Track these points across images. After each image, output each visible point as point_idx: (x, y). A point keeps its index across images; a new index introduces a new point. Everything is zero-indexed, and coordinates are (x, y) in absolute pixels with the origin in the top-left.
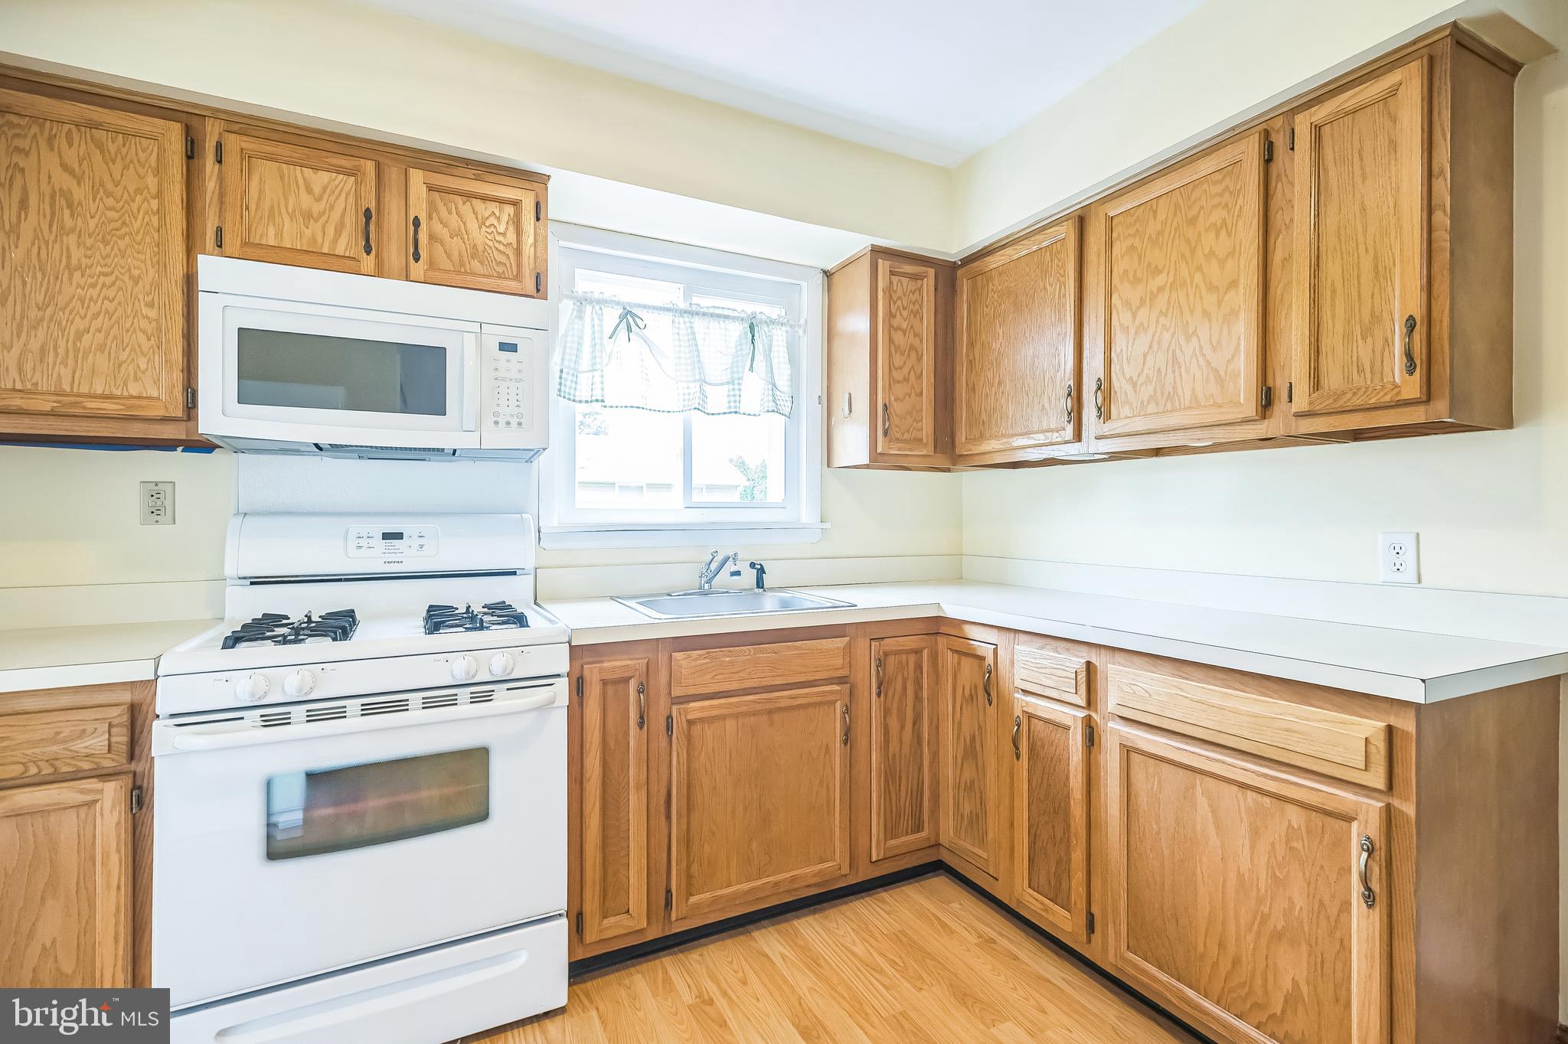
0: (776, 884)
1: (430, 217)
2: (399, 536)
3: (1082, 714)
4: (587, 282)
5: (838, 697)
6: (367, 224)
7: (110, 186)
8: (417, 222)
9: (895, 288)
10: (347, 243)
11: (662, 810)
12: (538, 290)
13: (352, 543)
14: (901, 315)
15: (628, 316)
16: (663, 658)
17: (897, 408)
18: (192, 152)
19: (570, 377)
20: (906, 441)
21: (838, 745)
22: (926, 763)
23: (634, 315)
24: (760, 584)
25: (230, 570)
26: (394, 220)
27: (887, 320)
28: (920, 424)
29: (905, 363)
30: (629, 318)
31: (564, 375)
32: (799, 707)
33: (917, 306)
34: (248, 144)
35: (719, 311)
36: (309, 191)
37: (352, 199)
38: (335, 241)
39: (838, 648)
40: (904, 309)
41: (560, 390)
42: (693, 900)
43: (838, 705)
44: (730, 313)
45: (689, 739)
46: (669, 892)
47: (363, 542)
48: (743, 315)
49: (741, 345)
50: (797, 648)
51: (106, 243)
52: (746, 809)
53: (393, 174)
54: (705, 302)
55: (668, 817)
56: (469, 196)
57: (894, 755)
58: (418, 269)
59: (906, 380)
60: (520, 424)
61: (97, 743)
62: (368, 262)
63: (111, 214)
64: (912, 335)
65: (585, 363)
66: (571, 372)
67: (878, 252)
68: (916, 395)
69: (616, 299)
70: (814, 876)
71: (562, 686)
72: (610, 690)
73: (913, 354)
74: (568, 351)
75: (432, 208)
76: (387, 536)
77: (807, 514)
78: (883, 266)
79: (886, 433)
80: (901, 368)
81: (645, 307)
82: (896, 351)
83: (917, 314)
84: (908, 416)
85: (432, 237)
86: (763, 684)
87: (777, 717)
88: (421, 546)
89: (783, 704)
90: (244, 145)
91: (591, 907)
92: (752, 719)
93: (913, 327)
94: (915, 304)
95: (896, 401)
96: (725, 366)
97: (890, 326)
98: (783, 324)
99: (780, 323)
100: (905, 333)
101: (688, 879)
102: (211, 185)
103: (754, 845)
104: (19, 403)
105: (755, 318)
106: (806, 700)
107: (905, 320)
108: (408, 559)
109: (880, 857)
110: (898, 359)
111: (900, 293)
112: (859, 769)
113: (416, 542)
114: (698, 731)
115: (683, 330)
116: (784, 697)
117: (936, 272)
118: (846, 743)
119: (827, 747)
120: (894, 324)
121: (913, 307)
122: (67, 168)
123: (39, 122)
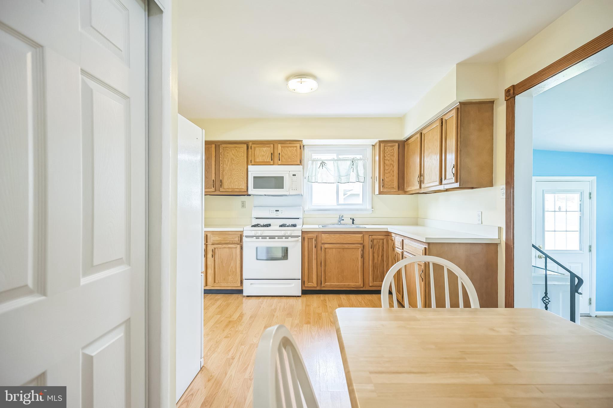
1: (282, 152)
2: (278, 211)
3: (401, 251)
4: (315, 156)
5: (359, 247)
6: (272, 155)
7: (238, 156)
8: (279, 154)
9: (386, 149)
10: (269, 159)
12: (300, 163)
13: (271, 212)
14: (388, 156)
15: (323, 163)
16: (320, 235)
17: (386, 179)
18: (248, 148)
19: (310, 177)
20: (389, 188)
21: (360, 258)
22: (385, 266)
23: (323, 162)
24: (353, 223)
25: (253, 216)
26: (276, 154)
27: (383, 158)
28: (393, 184)
29: (389, 169)
30: (323, 164)
32: (350, 248)
33: (393, 153)
35: (344, 159)
36: (263, 151)
37: (269, 151)
38: (267, 159)
39: (360, 237)
41: (308, 180)
42: (326, 284)
43: (360, 249)
44: (348, 159)
45: (325, 251)
46: (321, 281)
47: (273, 212)
48: (351, 159)
49: (350, 166)
50: (350, 236)
51: (237, 165)
52: (338, 268)
53: (276, 145)
54: (341, 157)
55: (321, 266)
56: (288, 147)
57: (376, 263)
58: (280, 162)
59: (389, 172)
60: (296, 189)
61: (237, 239)
62: (272, 162)
63: (238, 160)
64: (391, 161)
65: (314, 174)
67: (380, 142)
68: (392, 176)
69: (321, 159)
70: (354, 285)
71: (300, 238)
72: (309, 240)
73: (392, 166)
74: (310, 172)
75: (282, 150)
76: (276, 211)
77: (369, 207)
78: (382, 145)
79: (383, 186)
80: (387, 170)
82: (386, 166)
83: (393, 155)
84: (390, 182)
85: (282, 156)
86: (342, 242)
87: (345, 250)
89: (346, 247)
90: (254, 146)
91: (306, 280)
92: (339, 249)
93: (391, 159)
94: (392, 153)
95: (386, 178)
96: (346, 172)
97: (384, 159)
98: (361, 160)
99: (361, 159)
100: (389, 161)
101: (325, 279)
102: (250, 153)
103: (340, 276)
104: (227, 190)
105: (353, 159)
106: (352, 247)
107: (389, 157)
108: (280, 215)
109: (372, 285)
110: (387, 168)
111: (387, 151)
112: (366, 264)
113: (281, 212)
114: (327, 250)
115: (336, 165)
116: (346, 246)
117: (398, 144)
118: (362, 258)
119: (357, 258)
120: (386, 159)
121: (391, 154)
122: (233, 154)
123: (230, 148)
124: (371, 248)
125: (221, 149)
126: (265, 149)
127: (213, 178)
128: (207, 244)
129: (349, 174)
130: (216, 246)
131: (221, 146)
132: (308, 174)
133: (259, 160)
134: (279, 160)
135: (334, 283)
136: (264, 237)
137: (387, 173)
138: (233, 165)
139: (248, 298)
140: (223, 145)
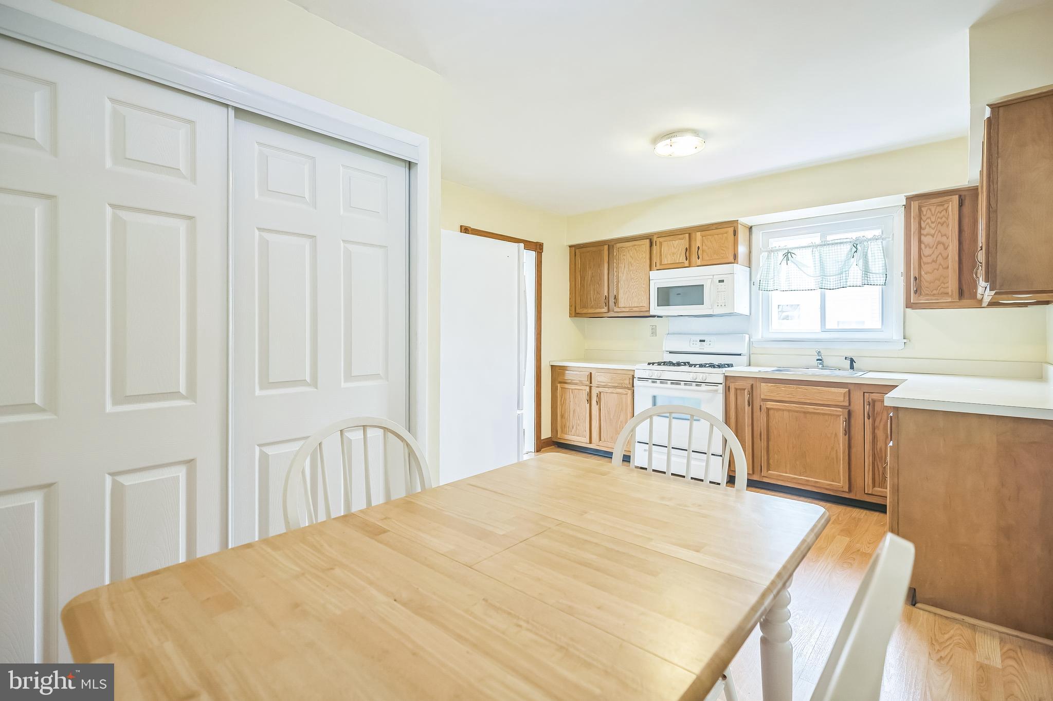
0: (808, 481)
1: (702, 245)
2: (704, 341)
4: (775, 243)
5: (839, 414)
6: (686, 251)
7: (638, 258)
8: (699, 248)
9: (925, 213)
10: (683, 259)
11: (759, 437)
12: (735, 259)
13: (692, 343)
14: (930, 227)
15: (789, 254)
16: (758, 384)
17: (926, 277)
18: (651, 245)
19: (764, 282)
20: (934, 295)
21: (841, 434)
23: (791, 253)
24: (852, 367)
25: (664, 349)
26: (694, 249)
27: (918, 232)
28: (946, 285)
29: (934, 252)
30: (788, 255)
31: (761, 282)
32: (818, 414)
33: (944, 219)
34: (661, 239)
35: (839, 241)
36: (674, 247)
37: (683, 246)
38: (679, 259)
39: (842, 393)
40: (932, 223)
41: (759, 288)
42: (769, 472)
43: (841, 417)
44: (845, 241)
45: (768, 414)
46: (761, 465)
47: (694, 342)
48: (851, 240)
49: (849, 255)
50: (818, 389)
51: (637, 271)
52: (793, 447)
53: (693, 235)
54: (830, 238)
55: (761, 440)
56: (713, 235)
58: (699, 262)
59: (934, 261)
60: (725, 305)
61: (627, 382)
62: (686, 263)
63: (637, 265)
64: (939, 236)
65: (771, 276)
66: (764, 280)
67: (910, 199)
68: (943, 268)
69: (786, 247)
70: (827, 485)
71: (722, 387)
72: (738, 391)
73: (941, 247)
74: (763, 273)
75: (703, 242)
76: (701, 341)
77: (897, 335)
78: (915, 204)
79: (916, 292)
80: (929, 256)
81: (798, 248)
82: (926, 247)
83: (944, 224)
84: (937, 281)
85: (703, 251)
86: (801, 401)
87: (808, 415)
88: (710, 344)
89: (811, 410)
92: (796, 413)
93: (940, 231)
94: (941, 218)
95: (926, 273)
96: (840, 266)
97: (920, 235)
98: (877, 239)
99: (875, 239)
100: (933, 236)
101: (768, 464)
102: (655, 252)
103: (798, 463)
104: (624, 310)
105: (857, 239)
106: (822, 412)
107: (933, 229)
108: (706, 348)
109: (870, 492)
110: (927, 252)
111: (929, 214)
112: (857, 449)
113: (709, 343)
114: (771, 412)
115: (817, 254)
116: (811, 408)
117: (960, 196)
118: (846, 435)
119: (836, 434)
120: (925, 233)
121: (939, 220)
122: (631, 256)
123: (627, 248)
124: (869, 419)
125: (615, 251)
126: (676, 243)
127: (606, 294)
128: (591, 385)
129: (845, 271)
130: (601, 389)
131: (615, 246)
132: (758, 276)
133: (667, 261)
134: (698, 258)
135: (786, 473)
136: (663, 381)
137: (928, 263)
138: (631, 272)
140: (619, 245)
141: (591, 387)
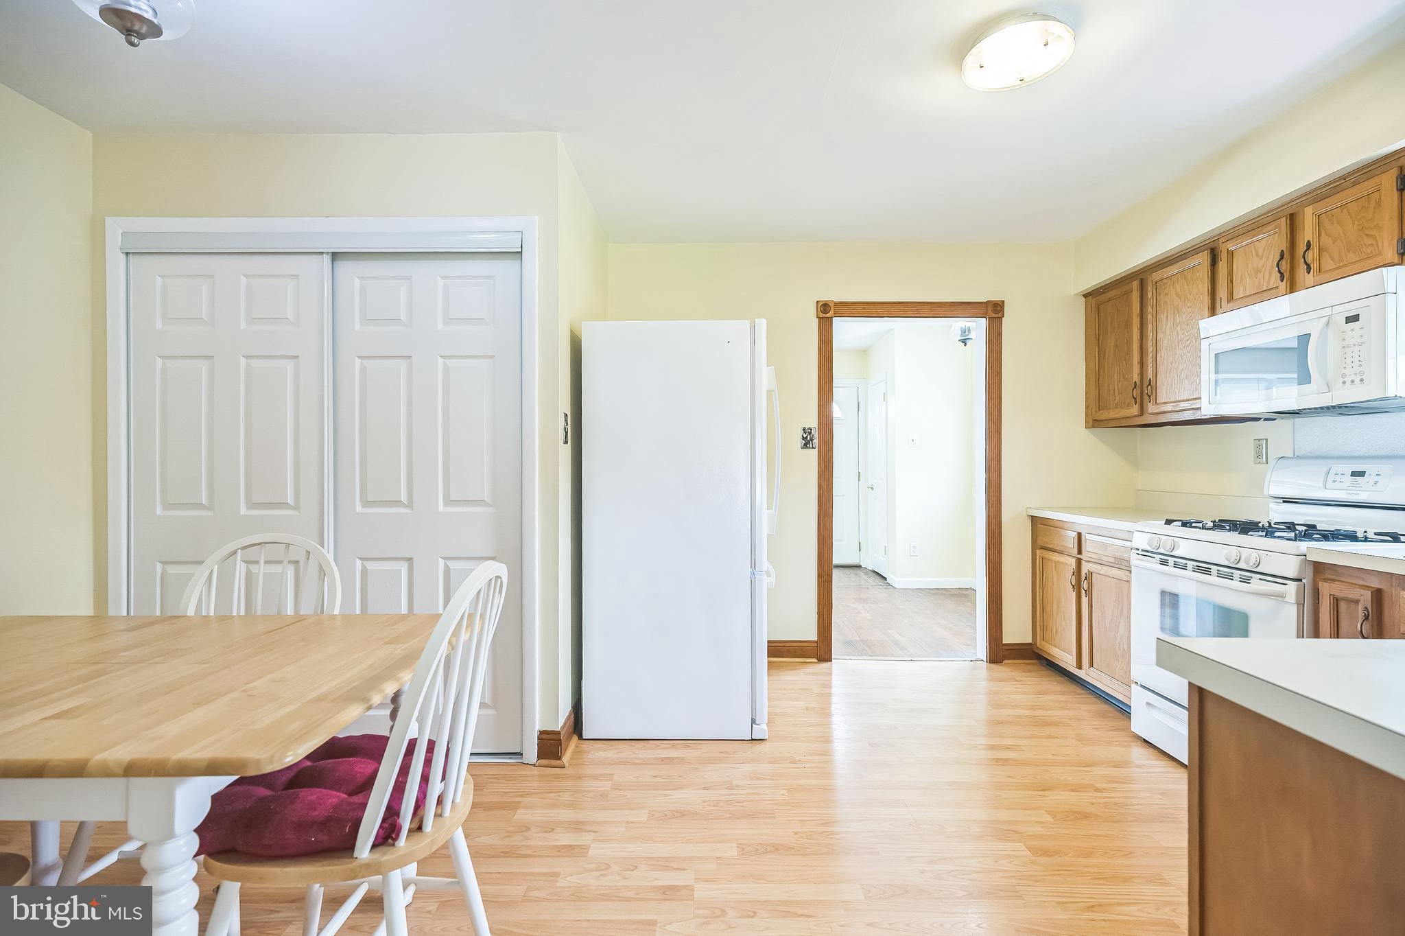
1: (1317, 237)
2: (1364, 474)
6: (1281, 258)
7: (1189, 297)
8: (1309, 245)
10: (1275, 278)
12: (1401, 255)
13: (1330, 479)
16: (1394, 593)
18: (1213, 263)
26: (1300, 250)
34: (1232, 244)
36: (1256, 255)
37: (1276, 248)
38: (1268, 279)
47: (1339, 477)
51: (1188, 325)
53: (1298, 217)
56: (1343, 204)
60: (1361, 379)
62: (1282, 285)
63: (1189, 310)
71: (1296, 586)
72: (1343, 605)
75: (1318, 226)
76: (1355, 474)
85: (1318, 250)
88: (1376, 483)
102: (1220, 276)
104: (1164, 408)
108: (1364, 491)
113: (1377, 478)
122: (1178, 295)
123: (1170, 277)
125: (1151, 288)
126: (1261, 245)
127: (1136, 378)
128: (1079, 556)
130: (1092, 567)
131: (1151, 278)
133: (1245, 291)
134: (1309, 268)
136: (1179, 561)
138: (1178, 328)
139: (1144, 744)
140: (1156, 276)
141: (1079, 561)
